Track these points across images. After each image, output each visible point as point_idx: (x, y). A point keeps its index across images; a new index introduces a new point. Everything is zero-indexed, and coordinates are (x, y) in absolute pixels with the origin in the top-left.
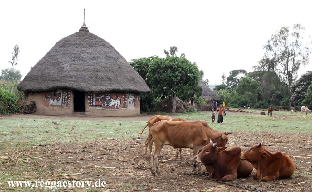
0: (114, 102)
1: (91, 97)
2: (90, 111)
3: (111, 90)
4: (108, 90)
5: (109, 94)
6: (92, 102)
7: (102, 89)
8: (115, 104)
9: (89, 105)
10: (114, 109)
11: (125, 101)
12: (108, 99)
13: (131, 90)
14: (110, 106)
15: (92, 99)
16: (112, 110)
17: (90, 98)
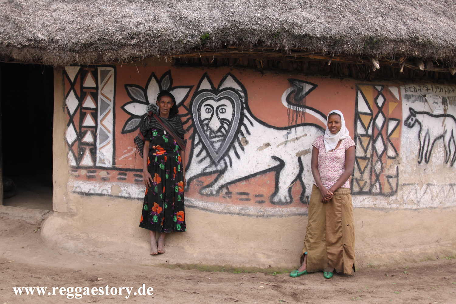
0: (269, 152)
1: (89, 103)
2: (71, 214)
5: (230, 83)
6: (88, 138)
8: (282, 164)
9: (74, 164)
15: (95, 117)
17: (82, 112)
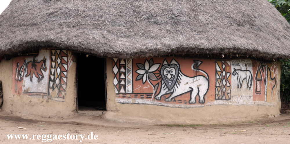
0: (188, 86)
1: (122, 70)
2: (117, 111)
3: (173, 50)
4: (164, 49)
5: (174, 62)
6: (123, 83)
7: (144, 48)
8: (192, 90)
9: (117, 92)
10: (189, 106)
11: (222, 80)
12: (169, 76)
13: (238, 49)
14: (174, 95)
15: (125, 75)
16: (183, 105)
17: (120, 73)
